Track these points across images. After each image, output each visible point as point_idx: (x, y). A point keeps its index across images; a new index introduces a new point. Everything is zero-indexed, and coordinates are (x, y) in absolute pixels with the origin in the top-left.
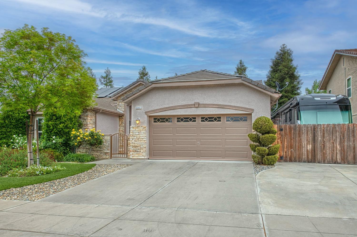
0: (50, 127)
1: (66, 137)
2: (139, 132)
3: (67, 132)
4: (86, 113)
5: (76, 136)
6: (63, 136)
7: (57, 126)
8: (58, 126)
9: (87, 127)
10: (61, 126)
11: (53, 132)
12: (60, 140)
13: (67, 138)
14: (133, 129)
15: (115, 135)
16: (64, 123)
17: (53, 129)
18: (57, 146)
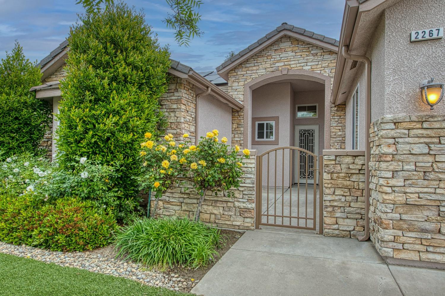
0: (77, 126)
1: (124, 158)
2: (433, 143)
3: (128, 143)
4: (176, 94)
5: (155, 156)
6: (115, 157)
7: (97, 122)
8: (99, 124)
9: (178, 130)
10: (110, 122)
11: (84, 143)
12: (106, 170)
13: (128, 162)
14: (398, 131)
15: (272, 155)
16: (118, 113)
17: (86, 132)
18: (96, 188)
